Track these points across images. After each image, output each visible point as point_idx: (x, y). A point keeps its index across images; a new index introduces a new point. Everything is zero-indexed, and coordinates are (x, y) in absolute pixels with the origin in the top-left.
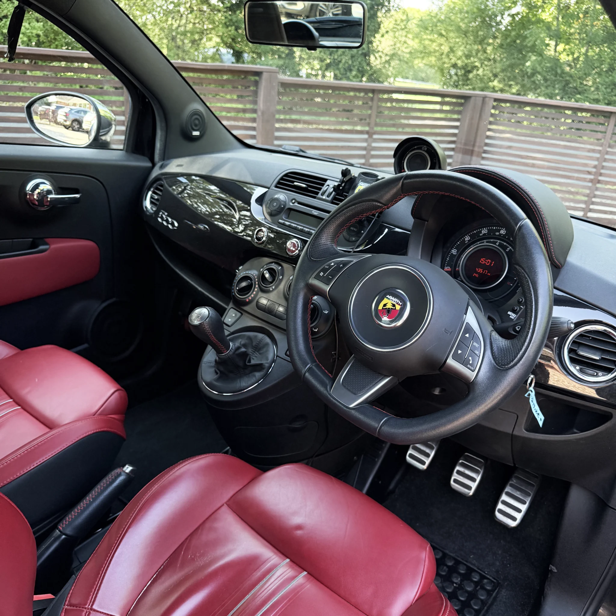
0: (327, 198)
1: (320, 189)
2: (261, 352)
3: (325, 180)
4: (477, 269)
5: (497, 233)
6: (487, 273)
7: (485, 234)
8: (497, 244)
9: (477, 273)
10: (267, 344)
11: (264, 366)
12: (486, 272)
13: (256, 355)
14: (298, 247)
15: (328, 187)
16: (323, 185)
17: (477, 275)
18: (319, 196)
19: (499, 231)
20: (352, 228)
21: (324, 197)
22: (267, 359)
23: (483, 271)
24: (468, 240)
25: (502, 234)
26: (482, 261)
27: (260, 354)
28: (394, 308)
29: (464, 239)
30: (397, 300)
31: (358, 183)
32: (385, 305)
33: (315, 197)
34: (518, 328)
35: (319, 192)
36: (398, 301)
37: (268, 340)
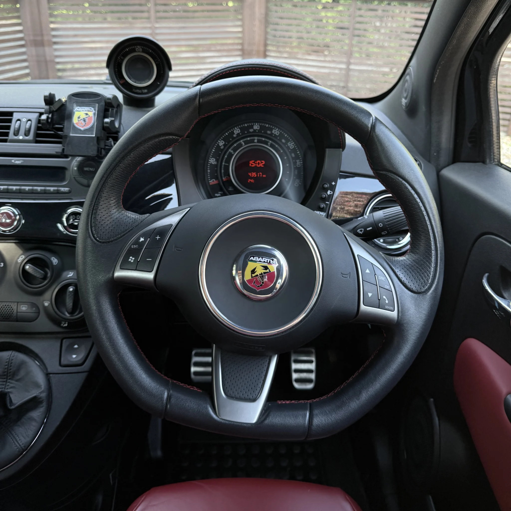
0: (27, 138)
1: (8, 128)
2: (18, 377)
3: (11, 114)
4: (250, 174)
5: (251, 130)
6: (262, 175)
7: (238, 134)
8: (256, 141)
9: (251, 178)
10: (22, 364)
11: (40, 398)
12: (260, 174)
13: (12, 385)
14: (15, 216)
15: (19, 122)
16: (10, 121)
17: (252, 181)
18: (11, 136)
19: (252, 127)
20: (86, 169)
21: (21, 138)
22: (37, 385)
23: (257, 175)
24: (223, 145)
25: (257, 129)
26: (252, 165)
27: (17, 381)
28: (268, 271)
29: (218, 144)
30: (266, 259)
31: (73, 109)
32: (253, 271)
33: (5, 141)
34: (361, 231)
35: (8, 133)
36: (269, 260)
37: (21, 357)
